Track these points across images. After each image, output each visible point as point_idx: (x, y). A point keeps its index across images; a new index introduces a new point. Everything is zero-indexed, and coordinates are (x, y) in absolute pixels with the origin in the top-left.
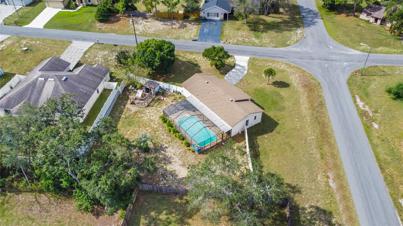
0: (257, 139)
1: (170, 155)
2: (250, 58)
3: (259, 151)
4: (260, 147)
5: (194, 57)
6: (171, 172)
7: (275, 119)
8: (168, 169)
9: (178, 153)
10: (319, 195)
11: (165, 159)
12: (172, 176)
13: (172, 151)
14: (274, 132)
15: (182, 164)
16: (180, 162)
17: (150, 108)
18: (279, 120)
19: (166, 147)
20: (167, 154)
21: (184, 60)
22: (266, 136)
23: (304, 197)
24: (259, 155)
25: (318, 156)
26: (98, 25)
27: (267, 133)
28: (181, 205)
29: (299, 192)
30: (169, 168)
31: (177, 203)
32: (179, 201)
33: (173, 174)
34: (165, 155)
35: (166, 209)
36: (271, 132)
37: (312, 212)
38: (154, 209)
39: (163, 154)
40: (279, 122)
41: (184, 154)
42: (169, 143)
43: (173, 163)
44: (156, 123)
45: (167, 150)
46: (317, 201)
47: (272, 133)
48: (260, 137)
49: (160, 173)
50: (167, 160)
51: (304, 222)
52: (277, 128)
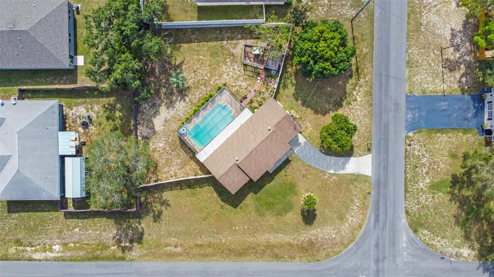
0: (209, 186)
1: (176, 106)
3: (195, 188)
4: (200, 189)
5: (359, 99)
6: (158, 111)
7: (241, 205)
8: (161, 108)
9: (179, 113)
10: (155, 237)
11: (171, 102)
12: (154, 113)
13: (181, 107)
14: (223, 204)
15: (167, 119)
16: (169, 117)
17: (242, 68)
18: (241, 208)
19: (185, 100)
20: (177, 103)
21: (349, 87)
22: (215, 195)
23: (151, 224)
24: (190, 187)
25: (199, 242)
27: (219, 196)
28: (129, 126)
29: (155, 221)
30: (163, 108)
31: (130, 122)
32: (132, 124)
33: (156, 113)
34: (176, 101)
35: (123, 114)
36: (222, 200)
37: (138, 229)
38: (122, 105)
39: (177, 99)
40: (238, 209)
41: (178, 119)
42: (191, 102)
43: (167, 111)
44: (217, 82)
45: (182, 102)
46: (149, 234)
47: (220, 201)
48: (213, 189)
49: (155, 102)
50: (170, 105)
51: (129, 222)
52: (229, 206)
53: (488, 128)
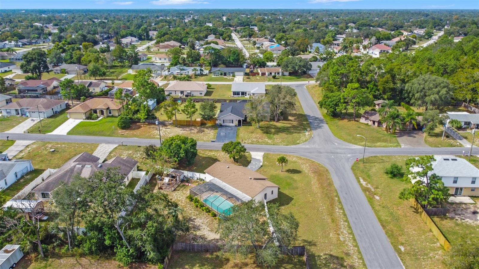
1: (198, 224)
2: (264, 154)
5: (213, 154)
6: (201, 236)
7: (290, 196)
8: (198, 234)
9: (205, 222)
10: (332, 247)
11: (194, 227)
12: (202, 239)
13: (200, 221)
14: (290, 205)
15: (210, 229)
16: (208, 228)
17: (176, 192)
18: (293, 196)
19: (195, 219)
20: (196, 224)
21: (205, 156)
23: (319, 248)
25: (330, 221)
26: (120, 131)
27: (284, 205)
28: (212, 259)
29: (315, 245)
30: (198, 233)
31: (208, 258)
32: (210, 257)
33: (203, 238)
34: (194, 224)
35: (198, 263)
36: (288, 204)
37: (326, 258)
38: (188, 264)
39: (192, 224)
40: (294, 198)
41: (211, 222)
42: (197, 215)
43: (202, 230)
44: (183, 202)
45: (195, 221)
46: (331, 251)
47: (288, 206)
49: (191, 238)
50: (197, 228)
51: (320, 265)
52: (292, 202)
53: (237, 122)
